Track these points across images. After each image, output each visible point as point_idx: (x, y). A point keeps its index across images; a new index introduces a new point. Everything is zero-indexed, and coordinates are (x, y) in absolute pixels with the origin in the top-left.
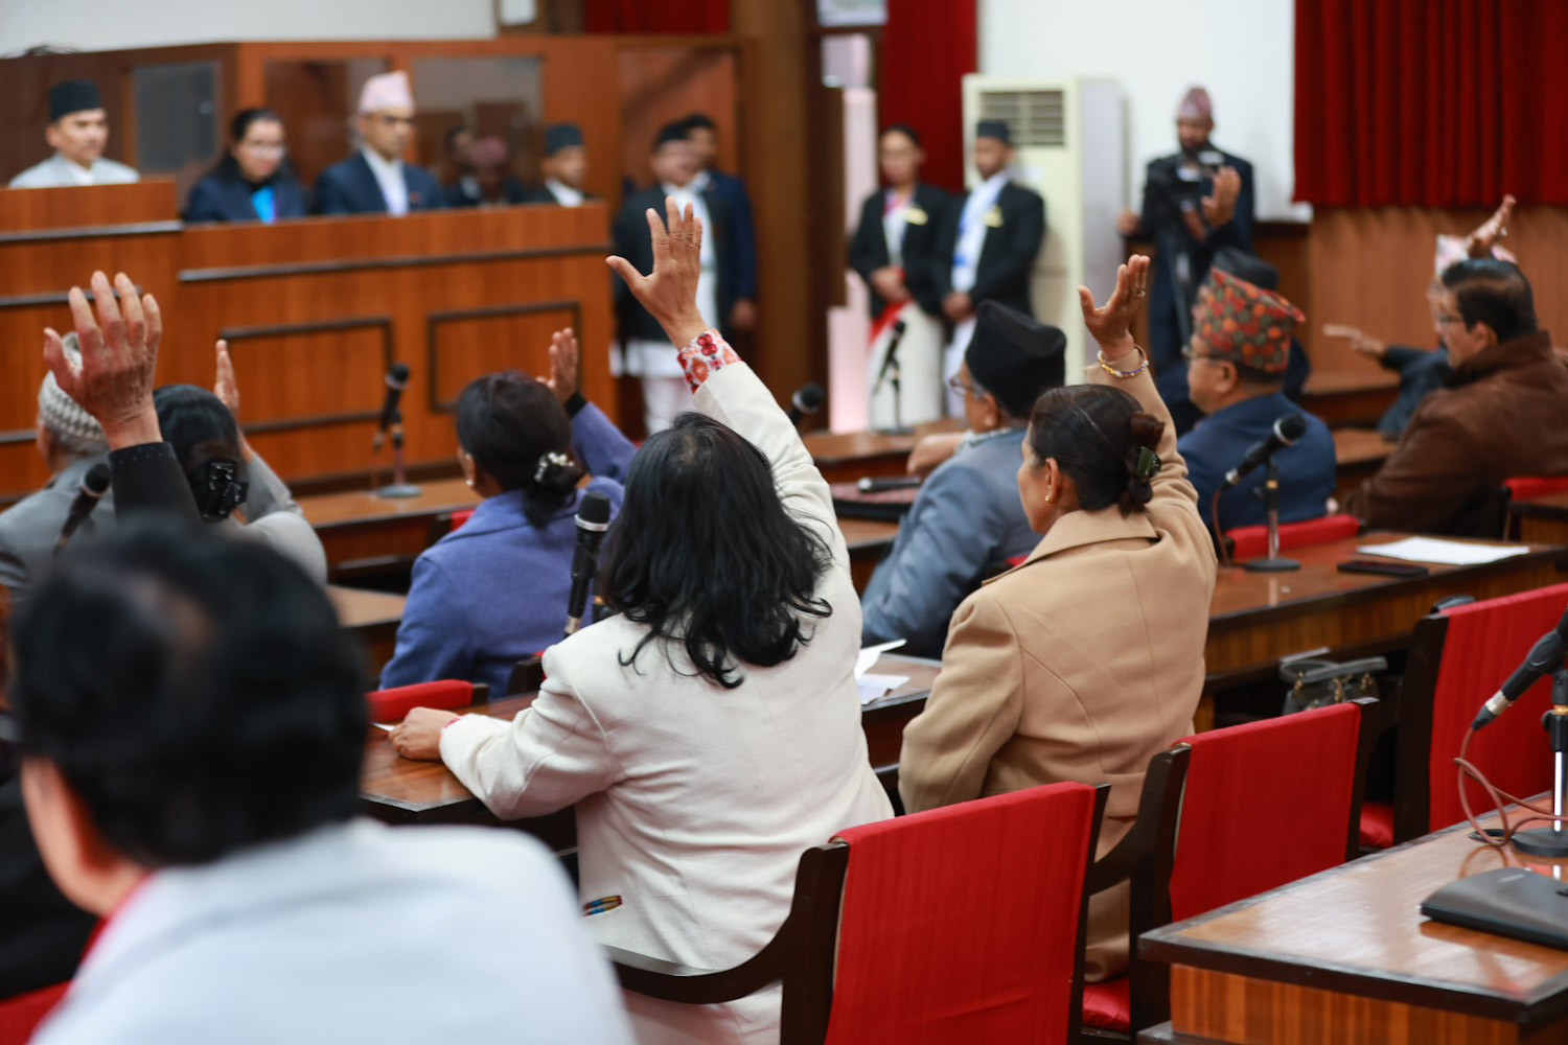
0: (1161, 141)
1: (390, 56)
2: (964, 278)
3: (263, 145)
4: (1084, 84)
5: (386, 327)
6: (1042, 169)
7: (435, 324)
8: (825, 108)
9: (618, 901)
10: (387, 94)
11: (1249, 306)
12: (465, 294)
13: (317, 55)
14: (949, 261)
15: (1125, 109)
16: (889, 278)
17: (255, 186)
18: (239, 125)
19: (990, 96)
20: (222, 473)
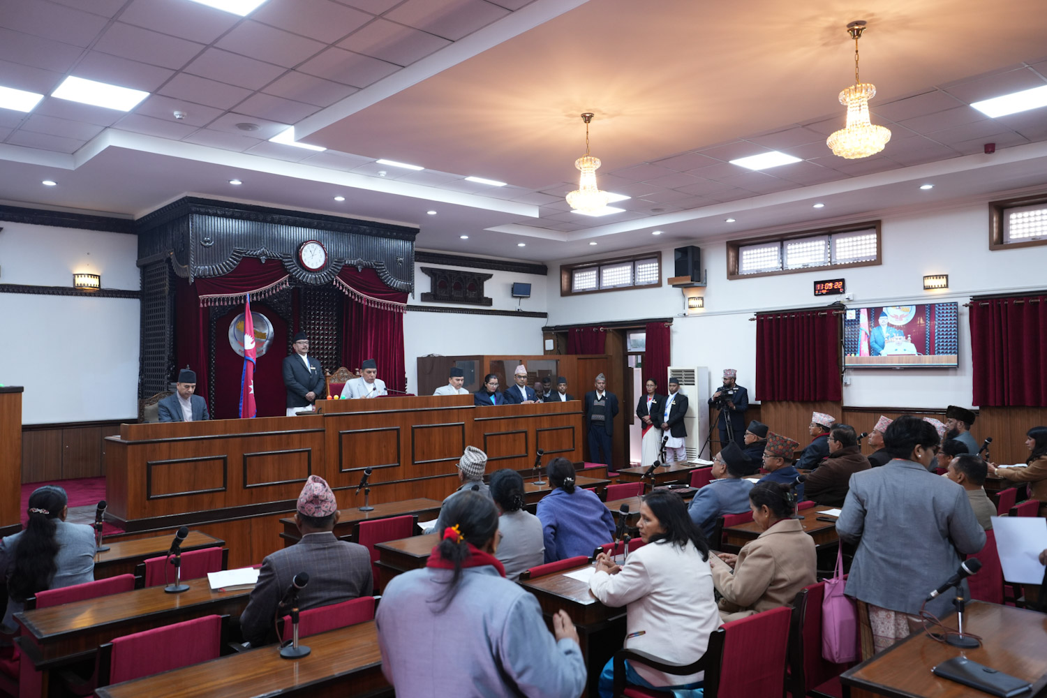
0: (718, 383)
1: (521, 360)
2: (666, 419)
3: (493, 384)
4: (698, 368)
5: (525, 432)
6: (686, 390)
7: (537, 432)
8: (628, 373)
9: (644, 632)
10: (521, 370)
11: (786, 441)
12: (546, 424)
13: (500, 359)
14: (663, 415)
15: (710, 374)
16: (647, 418)
17: (491, 394)
18: (487, 379)
19: (673, 371)
20: (517, 499)
